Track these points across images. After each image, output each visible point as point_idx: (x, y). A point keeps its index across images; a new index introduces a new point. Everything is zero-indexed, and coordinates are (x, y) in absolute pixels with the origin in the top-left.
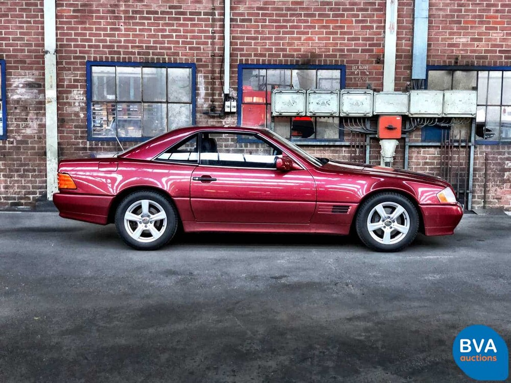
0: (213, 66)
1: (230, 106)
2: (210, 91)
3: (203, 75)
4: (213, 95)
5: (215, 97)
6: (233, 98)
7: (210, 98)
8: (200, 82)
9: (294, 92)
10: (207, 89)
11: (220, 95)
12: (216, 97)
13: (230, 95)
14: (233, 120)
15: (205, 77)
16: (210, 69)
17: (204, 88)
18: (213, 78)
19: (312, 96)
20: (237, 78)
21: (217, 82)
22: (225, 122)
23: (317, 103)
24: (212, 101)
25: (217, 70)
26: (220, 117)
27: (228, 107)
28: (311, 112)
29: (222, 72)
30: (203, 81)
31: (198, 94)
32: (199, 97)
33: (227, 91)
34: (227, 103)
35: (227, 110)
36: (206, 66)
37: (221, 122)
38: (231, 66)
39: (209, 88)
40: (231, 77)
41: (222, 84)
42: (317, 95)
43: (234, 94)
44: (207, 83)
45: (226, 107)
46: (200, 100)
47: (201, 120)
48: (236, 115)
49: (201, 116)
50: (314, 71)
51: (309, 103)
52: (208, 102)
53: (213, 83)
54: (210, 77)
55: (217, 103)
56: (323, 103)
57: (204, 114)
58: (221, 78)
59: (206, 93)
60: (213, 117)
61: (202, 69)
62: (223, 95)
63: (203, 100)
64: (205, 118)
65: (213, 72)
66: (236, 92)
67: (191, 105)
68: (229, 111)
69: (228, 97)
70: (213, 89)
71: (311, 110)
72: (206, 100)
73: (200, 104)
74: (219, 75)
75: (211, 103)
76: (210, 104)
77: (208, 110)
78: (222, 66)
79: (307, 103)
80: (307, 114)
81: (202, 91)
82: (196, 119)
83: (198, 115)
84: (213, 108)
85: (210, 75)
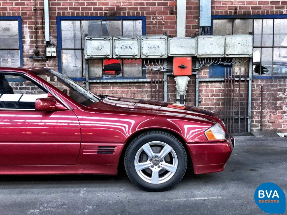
0: (36, 18)
1: (51, 51)
2: (34, 39)
3: (27, 26)
4: (37, 42)
5: (38, 44)
6: (54, 45)
7: (34, 45)
8: (25, 31)
9: (102, 38)
10: (31, 37)
11: (42, 42)
12: (40, 44)
13: (51, 43)
14: (55, 63)
15: (30, 28)
16: (33, 20)
17: (29, 37)
18: (36, 28)
19: (117, 41)
20: (56, 28)
21: (40, 31)
22: (48, 65)
23: (122, 48)
24: (36, 47)
25: (39, 21)
26: (43, 60)
27: (49, 52)
28: (116, 55)
29: (43, 23)
30: (28, 31)
31: (24, 42)
32: (25, 44)
33: (47, 39)
34: (48, 49)
35: (48, 54)
36: (31, 18)
37: (45, 64)
38: (50, 18)
39: (34, 36)
40: (50, 27)
41: (44, 33)
42: (121, 41)
43: (54, 41)
44: (31, 33)
45: (47, 52)
46: (27, 47)
47: (27, 63)
48: (57, 59)
49: (27, 60)
50: (120, 22)
51: (115, 48)
52: (33, 48)
53: (37, 33)
54: (33, 27)
55: (40, 49)
56: (126, 48)
57: (30, 58)
58: (43, 28)
59: (31, 41)
60: (38, 61)
61: (27, 21)
62: (45, 42)
63: (29, 47)
64: (31, 61)
65: (36, 23)
66: (56, 40)
67: (19, 51)
68: (50, 55)
69: (49, 44)
70: (36, 37)
71: (117, 53)
72: (31, 46)
73: (26, 50)
74: (41, 26)
75: (36, 49)
76: (34, 50)
77: (33, 55)
78: (43, 18)
79: (113, 48)
80: (113, 57)
81: (28, 39)
82: (23, 62)
83: (25, 59)
84: (37, 53)
85: (33, 26)
